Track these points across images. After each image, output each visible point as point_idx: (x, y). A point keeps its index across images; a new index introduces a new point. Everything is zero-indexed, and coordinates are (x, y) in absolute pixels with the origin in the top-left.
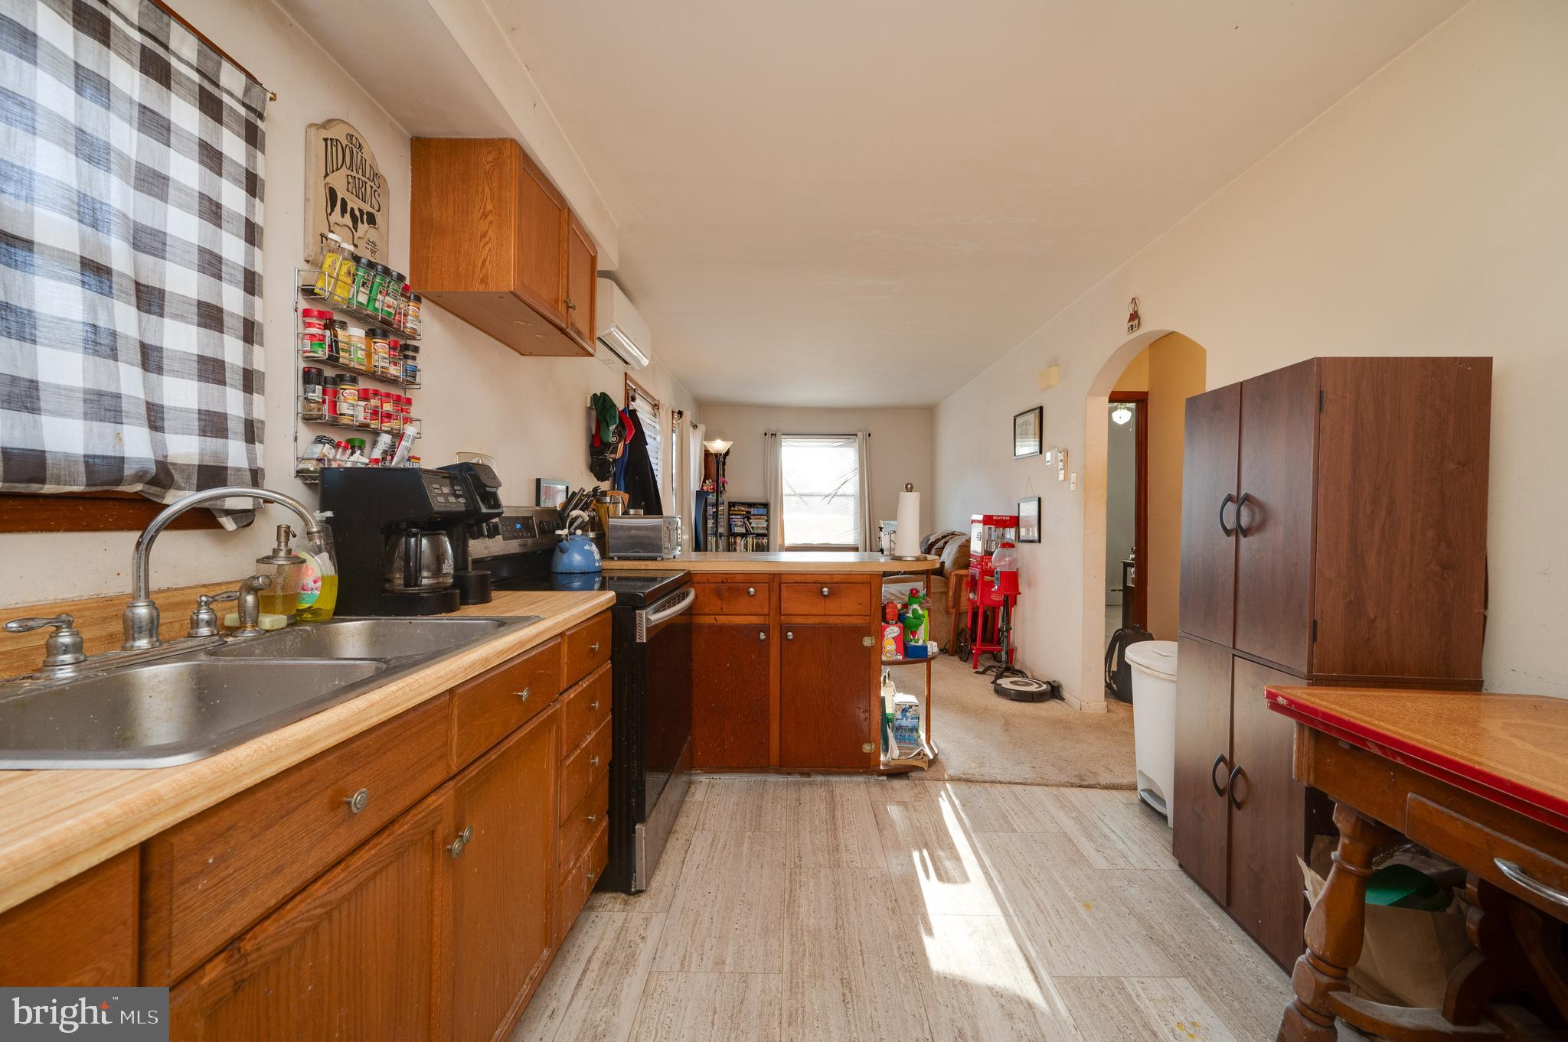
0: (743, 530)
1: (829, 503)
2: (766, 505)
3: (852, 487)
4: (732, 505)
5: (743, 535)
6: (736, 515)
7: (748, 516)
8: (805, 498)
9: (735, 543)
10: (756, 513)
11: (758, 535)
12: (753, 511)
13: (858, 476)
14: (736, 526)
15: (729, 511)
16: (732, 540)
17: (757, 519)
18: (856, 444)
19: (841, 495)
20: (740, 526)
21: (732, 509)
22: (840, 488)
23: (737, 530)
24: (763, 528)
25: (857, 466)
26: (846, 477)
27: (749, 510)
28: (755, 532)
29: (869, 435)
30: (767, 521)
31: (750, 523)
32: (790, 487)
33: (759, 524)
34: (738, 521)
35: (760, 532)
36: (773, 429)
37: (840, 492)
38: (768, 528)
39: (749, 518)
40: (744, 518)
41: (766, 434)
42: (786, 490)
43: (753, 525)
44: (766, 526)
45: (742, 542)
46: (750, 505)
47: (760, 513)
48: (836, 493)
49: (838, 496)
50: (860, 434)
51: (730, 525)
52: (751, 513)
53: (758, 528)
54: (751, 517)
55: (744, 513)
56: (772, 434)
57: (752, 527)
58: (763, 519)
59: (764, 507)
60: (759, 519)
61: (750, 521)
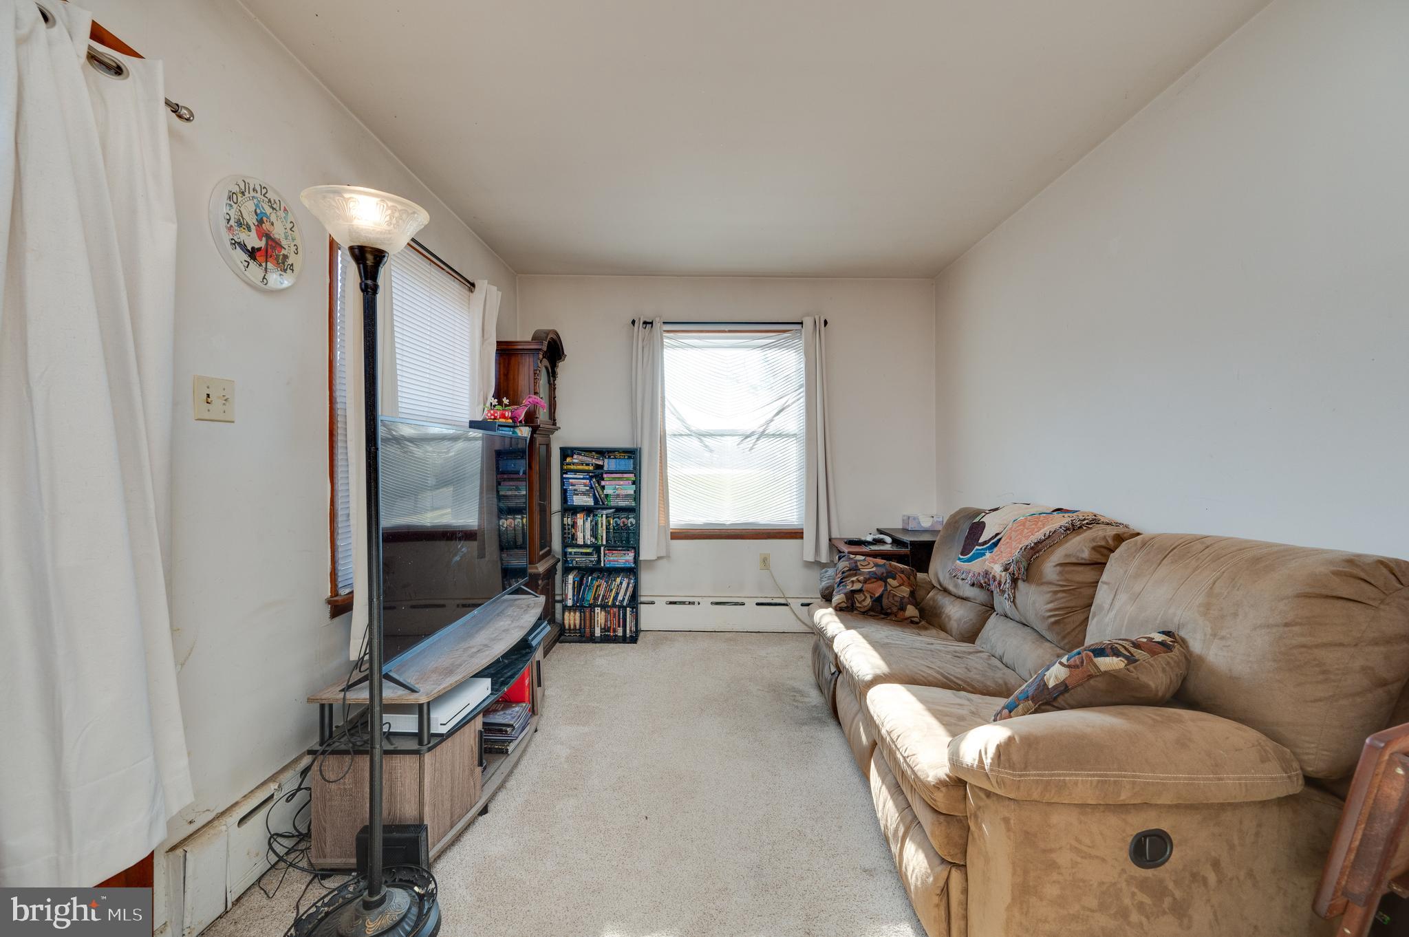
0: (589, 501)
1: (751, 449)
2: (632, 454)
3: (794, 421)
4: (566, 453)
5: (588, 511)
6: (576, 471)
7: (597, 474)
8: (708, 441)
9: (574, 525)
10: (613, 468)
11: (619, 510)
12: (609, 464)
13: (803, 400)
14: (576, 493)
15: (562, 464)
16: (568, 521)
17: (614, 479)
18: (801, 343)
19: (774, 435)
20: (584, 494)
21: (568, 460)
22: (772, 421)
23: (579, 500)
24: (627, 496)
25: (803, 380)
26: (782, 401)
27: (600, 463)
28: (612, 504)
29: (826, 323)
30: (634, 483)
31: (603, 488)
32: (682, 420)
33: (617, 489)
34: (579, 483)
35: (622, 504)
36: (648, 314)
37: (771, 430)
38: (637, 496)
39: (600, 478)
40: (591, 477)
41: (633, 322)
42: (671, 425)
43: (608, 491)
44: (632, 492)
45: (588, 525)
46: (602, 453)
47: (622, 468)
48: (764, 431)
49: (768, 436)
50: (808, 322)
51: (564, 492)
52: (605, 468)
53: (618, 496)
54: (605, 476)
55: (591, 468)
56: (645, 323)
57: (607, 496)
58: (627, 479)
59: (630, 458)
60: (620, 479)
61: (603, 483)
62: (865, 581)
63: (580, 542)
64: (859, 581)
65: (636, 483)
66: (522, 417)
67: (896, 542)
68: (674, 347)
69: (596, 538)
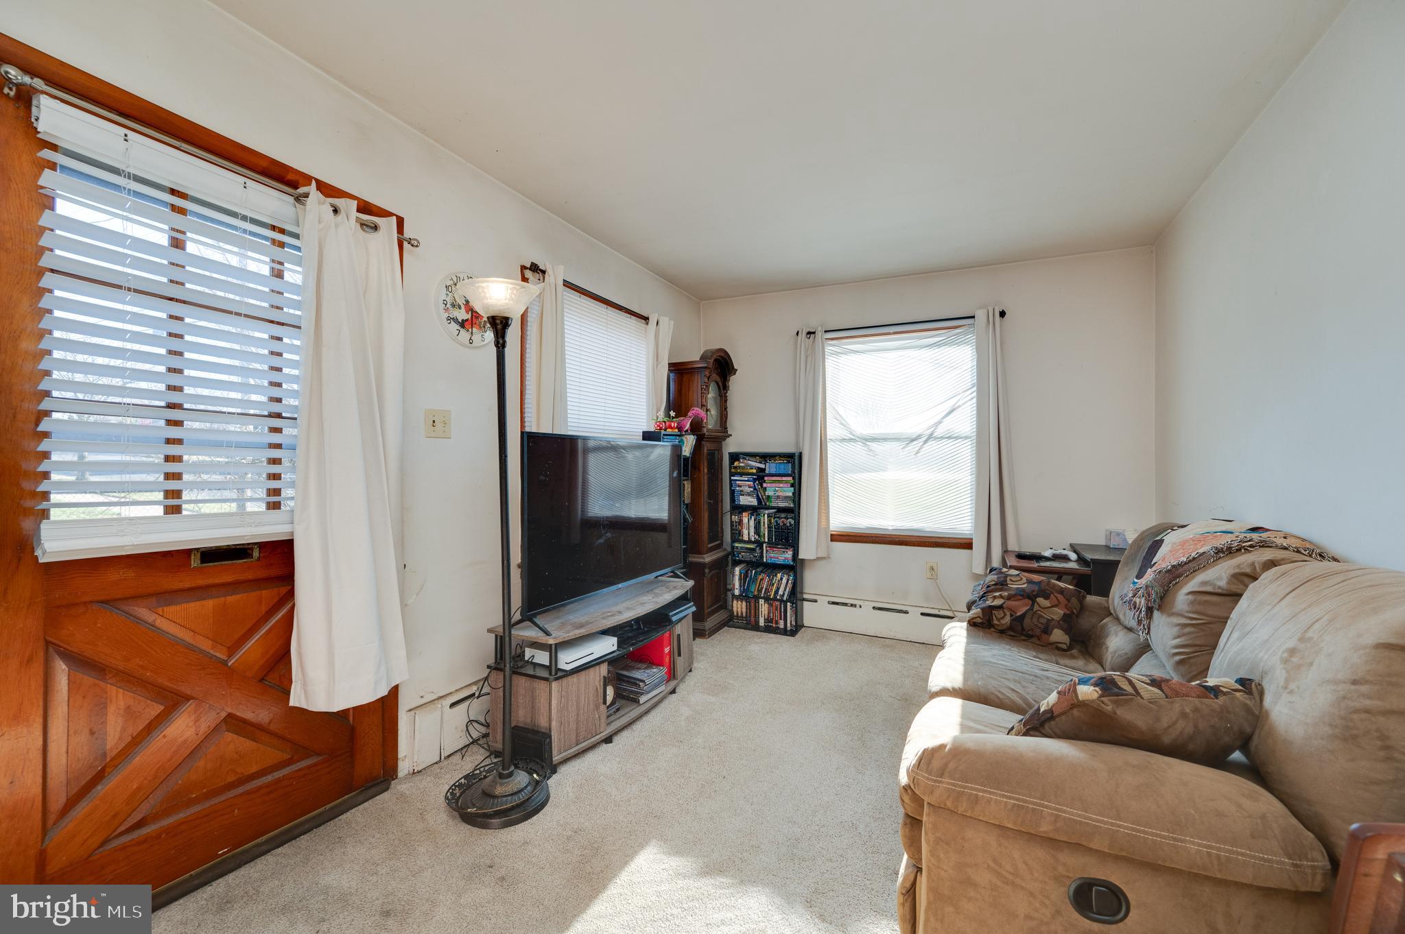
0: (752, 501)
1: (918, 452)
2: (794, 461)
3: (965, 422)
4: (734, 457)
5: (753, 510)
6: (742, 474)
7: (760, 476)
8: (873, 445)
9: (740, 522)
10: (773, 471)
11: (779, 510)
12: (770, 467)
13: (978, 399)
14: (742, 493)
15: (730, 468)
16: (735, 518)
17: (774, 482)
18: (975, 338)
19: (942, 438)
20: (749, 494)
21: (736, 464)
22: (941, 422)
23: (745, 500)
24: (786, 497)
25: (975, 379)
26: (952, 402)
27: (762, 466)
28: (773, 505)
29: (1002, 314)
30: (792, 485)
31: (765, 489)
32: (844, 425)
33: (778, 491)
34: (745, 484)
35: (782, 504)
36: (813, 325)
37: (940, 431)
38: (797, 498)
39: (762, 480)
40: (755, 480)
41: (797, 333)
42: (833, 431)
43: (770, 492)
44: (791, 494)
45: (752, 523)
46: (765, 457)
47: (782, 472)
48: (932, 434)
49: (936, 438)
50: (981, 315)
51: (732, 492)
52: (767, 472)
53: (778, 497)
54: (766, 478)
55: (754, 471)
56: (809, 333)
57: (769, 496)
58: (787, 482)
59: (789, 462)
60: (780, 482)
61: (765, 485)
62: (1009, 598)
63: (746, 538)
64: (1001, 597)
65: (797, 485)
66: (688, 426)
67: (1081, 560)
68: (837, 354)
69: (759, 536)
